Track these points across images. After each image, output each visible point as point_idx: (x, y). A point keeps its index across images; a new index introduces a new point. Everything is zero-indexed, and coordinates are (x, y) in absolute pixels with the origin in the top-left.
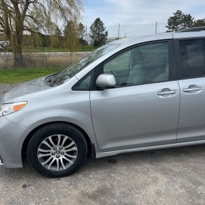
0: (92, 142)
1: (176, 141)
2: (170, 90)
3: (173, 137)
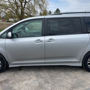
0: (7, 60)
1: (45, 63)
2: (40, 40)
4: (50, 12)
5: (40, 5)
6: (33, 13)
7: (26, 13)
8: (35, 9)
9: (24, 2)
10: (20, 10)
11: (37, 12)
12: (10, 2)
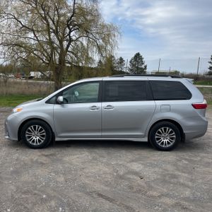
2: (96, 107)
3: (99, 134)
4: (121, 59)
5: (99, 47)
6: (84, 62)
7: (69, 63)
8: (88, 54)
9: (67, 40)
10: (57, 57)
11: (93, 61)
12: (38, 40)
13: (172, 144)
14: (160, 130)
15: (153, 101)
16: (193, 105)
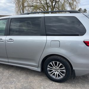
12: (41, 3)
13: (62, 77)
14: (51, 63)
15: (45, 37)
16: (84, 42)
